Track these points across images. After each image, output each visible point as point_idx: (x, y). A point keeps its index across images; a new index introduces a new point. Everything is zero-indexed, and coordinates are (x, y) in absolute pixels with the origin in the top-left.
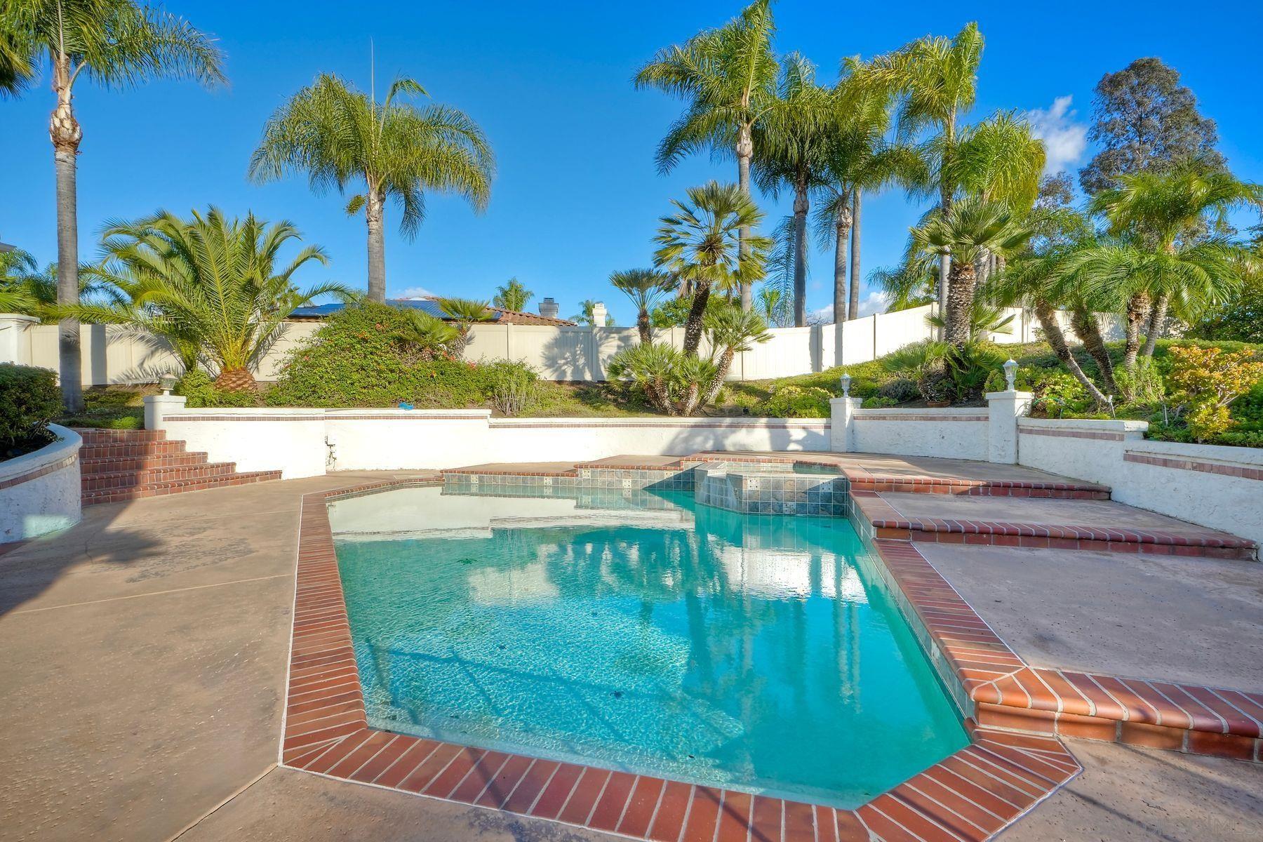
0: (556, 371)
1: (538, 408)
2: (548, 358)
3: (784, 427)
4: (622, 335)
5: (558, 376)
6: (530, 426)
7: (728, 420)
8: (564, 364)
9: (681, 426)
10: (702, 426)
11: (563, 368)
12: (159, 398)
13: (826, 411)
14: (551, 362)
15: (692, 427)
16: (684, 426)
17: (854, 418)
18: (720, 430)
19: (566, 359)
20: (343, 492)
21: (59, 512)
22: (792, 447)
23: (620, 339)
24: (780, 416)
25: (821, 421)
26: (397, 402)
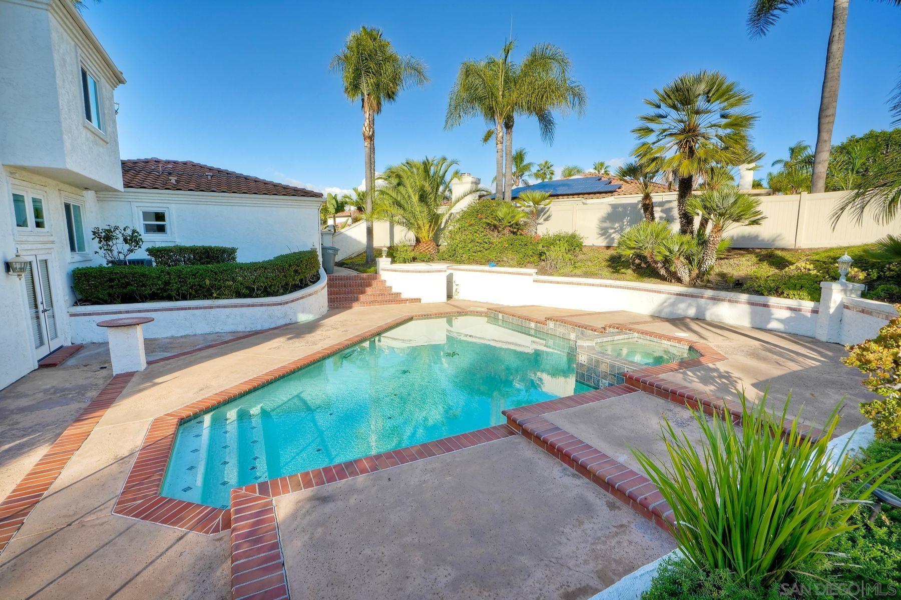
0: (606, 238)
1: (569, 268)
2: (602, 229)
3: (766, 305)
4: (664, 208)
5: (607, 243)
6: (558, 283)
7: (709, 293)
8: (614, 233)
9: (669, 293)
10: (686, 295)
11: (612, 236)
12: (380, 259)
13: (815, 293)
14: (604, 232)
15: (678, 294)
16: (671, 294)
17: (844, 306)
18: (702, 301)
19: (615, 229)
20: (425, 315)
21: (310, 313)
22: (773, 325)
23: (662, 211)
24: (766, 293)
25: (808, 305)
26: (488, 262)
